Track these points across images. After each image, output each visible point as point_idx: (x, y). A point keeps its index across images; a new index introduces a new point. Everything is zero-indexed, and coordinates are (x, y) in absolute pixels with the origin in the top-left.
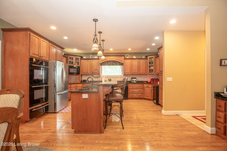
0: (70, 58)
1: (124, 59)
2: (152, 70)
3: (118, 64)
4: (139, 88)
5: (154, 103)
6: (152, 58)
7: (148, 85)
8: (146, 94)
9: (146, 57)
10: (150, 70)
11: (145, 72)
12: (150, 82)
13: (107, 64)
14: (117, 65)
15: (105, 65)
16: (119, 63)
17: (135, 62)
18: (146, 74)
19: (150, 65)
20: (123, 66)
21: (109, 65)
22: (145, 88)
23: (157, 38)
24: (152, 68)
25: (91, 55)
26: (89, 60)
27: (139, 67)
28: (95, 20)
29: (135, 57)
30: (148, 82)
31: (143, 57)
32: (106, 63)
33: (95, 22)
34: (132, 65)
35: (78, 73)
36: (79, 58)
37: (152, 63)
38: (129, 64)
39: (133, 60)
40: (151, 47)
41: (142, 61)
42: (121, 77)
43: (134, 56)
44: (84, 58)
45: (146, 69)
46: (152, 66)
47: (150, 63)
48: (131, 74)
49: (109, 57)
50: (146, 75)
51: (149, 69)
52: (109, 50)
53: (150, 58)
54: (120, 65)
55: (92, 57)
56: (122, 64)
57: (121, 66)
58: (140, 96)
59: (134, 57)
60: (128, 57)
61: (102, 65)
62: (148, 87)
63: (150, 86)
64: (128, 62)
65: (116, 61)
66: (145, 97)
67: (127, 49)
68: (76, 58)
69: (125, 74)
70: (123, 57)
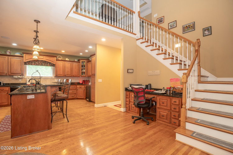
1: (57, 60)
2: (84, 73)
3: (48, 64)
4: (72, 89)
5: (87, 101)
6: (84, 62)
7: (80, 86)
8: (79, 94)
9: (79, 60)
10: (82, 73)
11: (77, 74)
12: (82, 84)
13: (33, 63)
14: (47, 65)
15: (32, 65)
16: (50, 63)
17: (68, 65)
18: (78, 76)
19: (82, 68)
20: (55, 67)
21: (37, 65)
22: (78, 89)
23: (90, 47)
24: (84, 71)
25: (9, 51)
27: (72, 69)
28: (37, 22)
29: (68, 60)
30: (80, 84)
31: (76, 60)
33: (36, 23)
34: (64, 67)
37: (84, 67)
39: (66, 62)
40: (84, 52)
41: (75, 64)
42: (51, 78)
45: (79, 72)
46: (84, 69)
47: (82, 66)
48: (63, 76)
50: (79, 76)
53: (82, 62)
54: (50, 66)
55: (10, 53)
56: (53, 65)
57: (52, 67)
58: (74, 96)
59: (67, 59)
60: (60, 59)
61: (27, 64)
62: (80, 88)
63: (83, 87)
64: (60, 64)
65: (45, 62)
66: (78, 97)
67: (61, 51)
69: (58, 75)
70: (55, 58)
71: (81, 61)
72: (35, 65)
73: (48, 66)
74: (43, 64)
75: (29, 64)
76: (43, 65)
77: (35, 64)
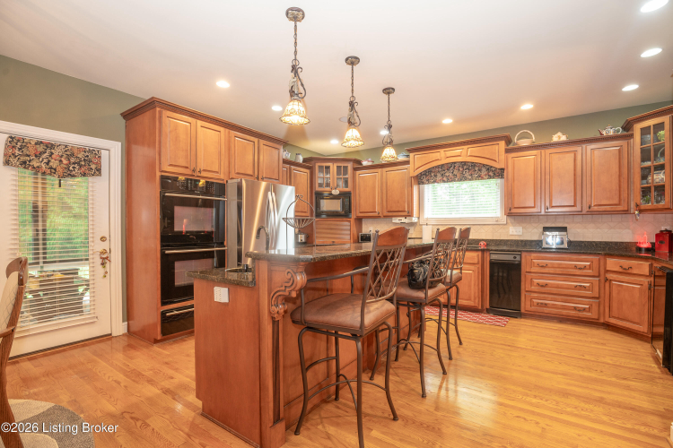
0: (321, 167)
1: (507, 151)
2: (660, 189)
3: (484, 172)
4: (578, 272)
5: (656, 358)
6: (660, 126)
7: (626, 263)
8: (615, 305)
9: (628, 127)
10: (645, 192)
11: (616, 201)
12: (647, 250)
14: (480, 177)
15: (435, 182)
16: (489, 168)
17: (562, 163)
18: (620, 208)
19: (648, 164)
20: (503, 180)
21: (449, 180)
22: (610, 276)
24: (659, 177)
26: (380, 170)
27: (581, 179)
29: (564, 138)
30: (639, 249)
31: (610, 131)
32: (436, 176)
35: (346, 213)
36: (350, 166)
37: (663, 154)
38: (531, 171)
39: (549, 151)
41: (599, 150)
42: (497, 224)
43: (559, 134)
44: (365, 163)
45: (625, 186)
46: (661, 167)
47: (645, 155)
48: (539, 213)
49: (442, 151)
50: (626, 212)
51: (637, 184)
52: (439, 125)
53: (645, 131)
54: (490, 177)
56: (499, 173)
57: (498, 180)
58: (584, 310)
59: (559, 137)
60: (524, 142)
61: (423, 183)
62: (625, 272)
63: (644, 267)
64: (525, 161)
65: (474, 165)
66: (613, 321)
68: (339, 167)
69: (514, 211)
70: (502, 144)
71: (638, 127)
72: (444, 181)
73: (482, 178)
74: (467, 175)
75: (428, 180)
76: (466, 179)
77: (445, 179)
